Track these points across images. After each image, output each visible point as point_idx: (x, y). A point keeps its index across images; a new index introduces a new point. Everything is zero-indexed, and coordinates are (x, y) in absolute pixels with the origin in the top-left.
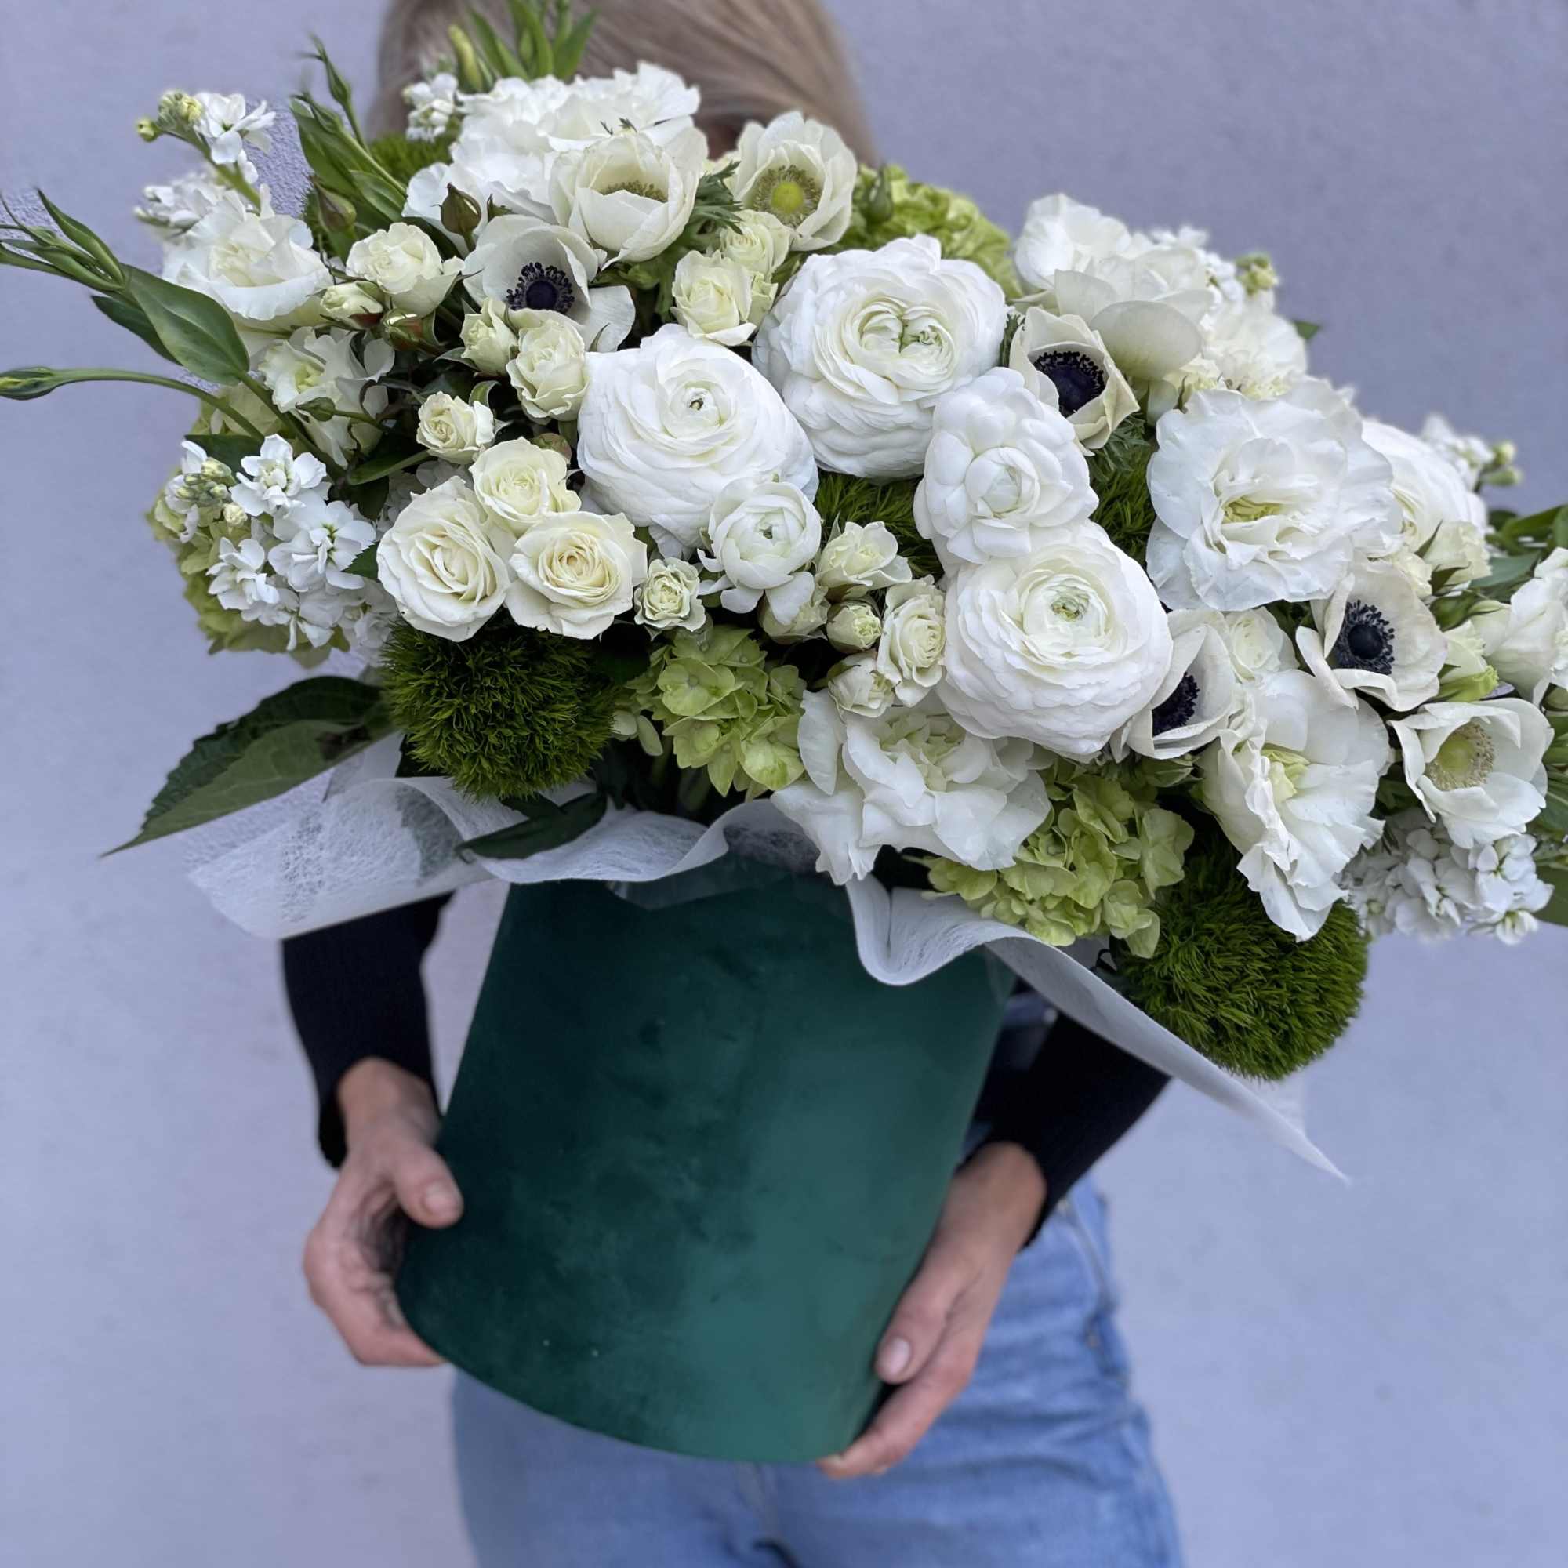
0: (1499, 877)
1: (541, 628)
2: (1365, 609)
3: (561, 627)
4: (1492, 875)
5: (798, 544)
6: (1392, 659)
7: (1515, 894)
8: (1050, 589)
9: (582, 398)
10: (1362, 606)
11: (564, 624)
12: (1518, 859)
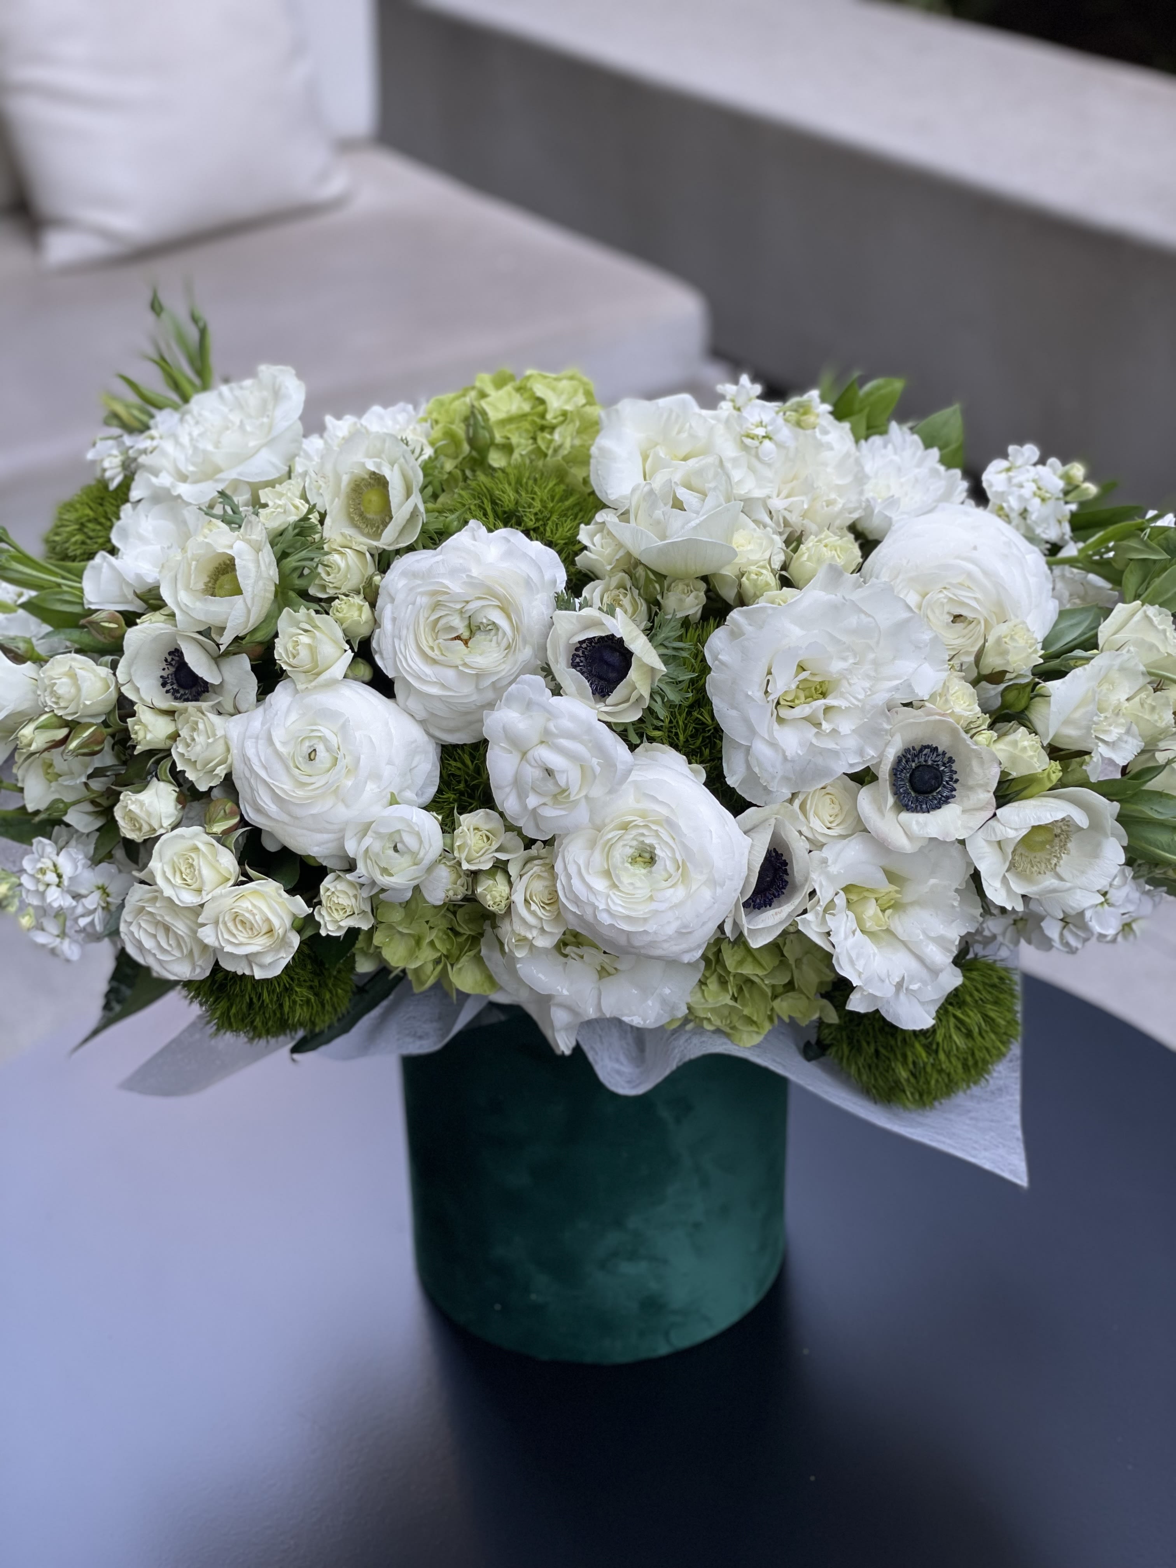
0: (1106, 905)
1: (240, 973)
2: (921, 751)
3: (252, 970)
4: (1099, 907)
5: (422, 854)
6: (957, 781)
7: (1123, 914)
8: (625, 845)
9: (231, 766)
10: (918, 748)
11: (255, 969)
12: (1119, 887)
